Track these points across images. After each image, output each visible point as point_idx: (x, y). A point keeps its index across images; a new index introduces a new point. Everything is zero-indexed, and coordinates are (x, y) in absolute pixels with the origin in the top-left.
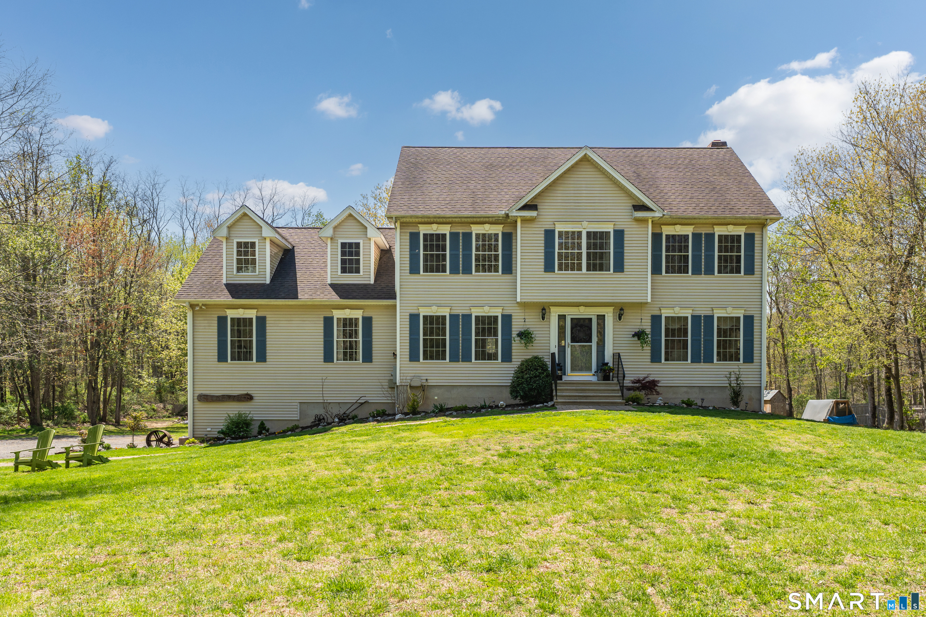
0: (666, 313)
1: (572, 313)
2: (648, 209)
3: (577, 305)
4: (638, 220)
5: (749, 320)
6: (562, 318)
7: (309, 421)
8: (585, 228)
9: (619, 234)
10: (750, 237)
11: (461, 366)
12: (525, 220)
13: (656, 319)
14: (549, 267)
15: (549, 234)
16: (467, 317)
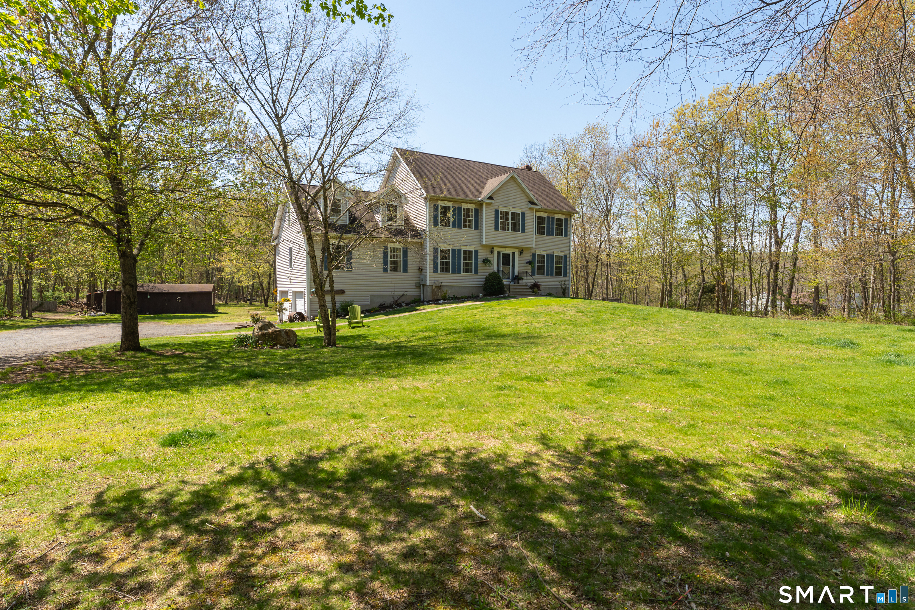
0: (538, 253)
1: (503, 251)
2: (535, 204)
3: (505, 247)
4: (531, 209)
5: (565, 257)
6: (498, 253)
7: (376, 305)
8: (511, 210)
9: (523, 214)
10: (566, 220)
11: (456, 276)
12: (488, 204)
13: (533, 255)
14: (496, 228)
15: (497, 212)
16: (459, 251)
